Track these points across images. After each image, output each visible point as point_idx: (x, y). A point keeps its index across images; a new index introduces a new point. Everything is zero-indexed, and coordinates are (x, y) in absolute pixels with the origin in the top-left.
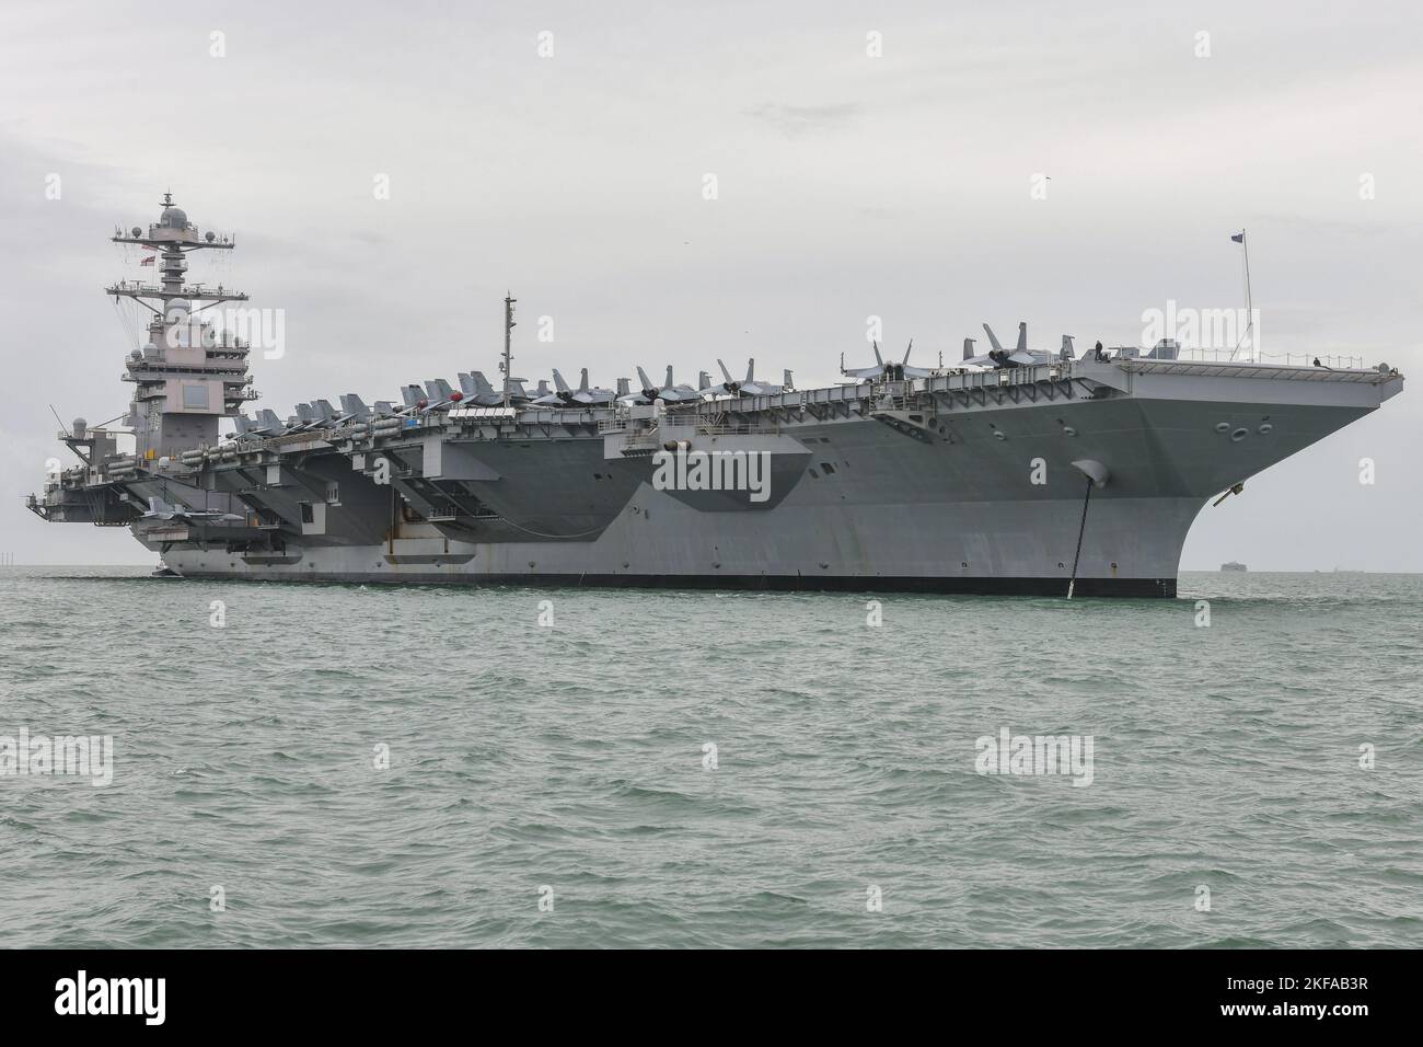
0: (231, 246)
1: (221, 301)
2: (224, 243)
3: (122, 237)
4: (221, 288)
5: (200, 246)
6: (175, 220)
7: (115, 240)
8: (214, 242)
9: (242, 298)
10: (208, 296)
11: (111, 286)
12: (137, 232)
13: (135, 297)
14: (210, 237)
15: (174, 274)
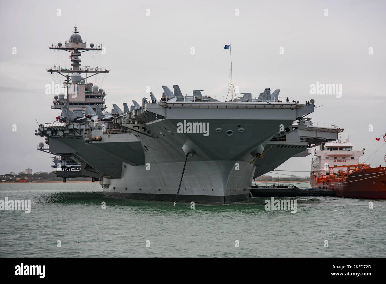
0: (101, 50)
1: (97, 73)
2: (98, 48)
3: (54, 47)
4: (97, 68)
5: (88, 50)
6: (76, 39)
7: (50, 48)
8: (93, 48)
9: (106, 72)
10: (92, 71)
11: (49, 68)
12: (60, 45)
13: (59, 73)
14: (92, 46)
15: (76, 63)
